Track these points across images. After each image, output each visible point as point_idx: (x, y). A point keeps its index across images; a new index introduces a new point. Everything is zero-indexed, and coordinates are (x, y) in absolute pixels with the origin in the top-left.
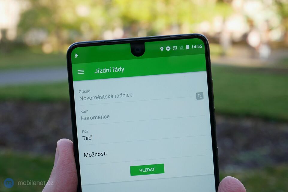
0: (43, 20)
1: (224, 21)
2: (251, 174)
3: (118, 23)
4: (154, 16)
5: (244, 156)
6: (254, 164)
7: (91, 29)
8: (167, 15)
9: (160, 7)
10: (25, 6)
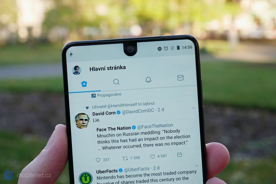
0: (65, 18)
1: (233, 19)
2: (259, 162)
3: (133, 20)
4: (168, 15)
5: (252, 146)
6: (260, 153)
7: (109, 26)
8: (179, 13)
9: (173, 6)
10: (49, 5)
